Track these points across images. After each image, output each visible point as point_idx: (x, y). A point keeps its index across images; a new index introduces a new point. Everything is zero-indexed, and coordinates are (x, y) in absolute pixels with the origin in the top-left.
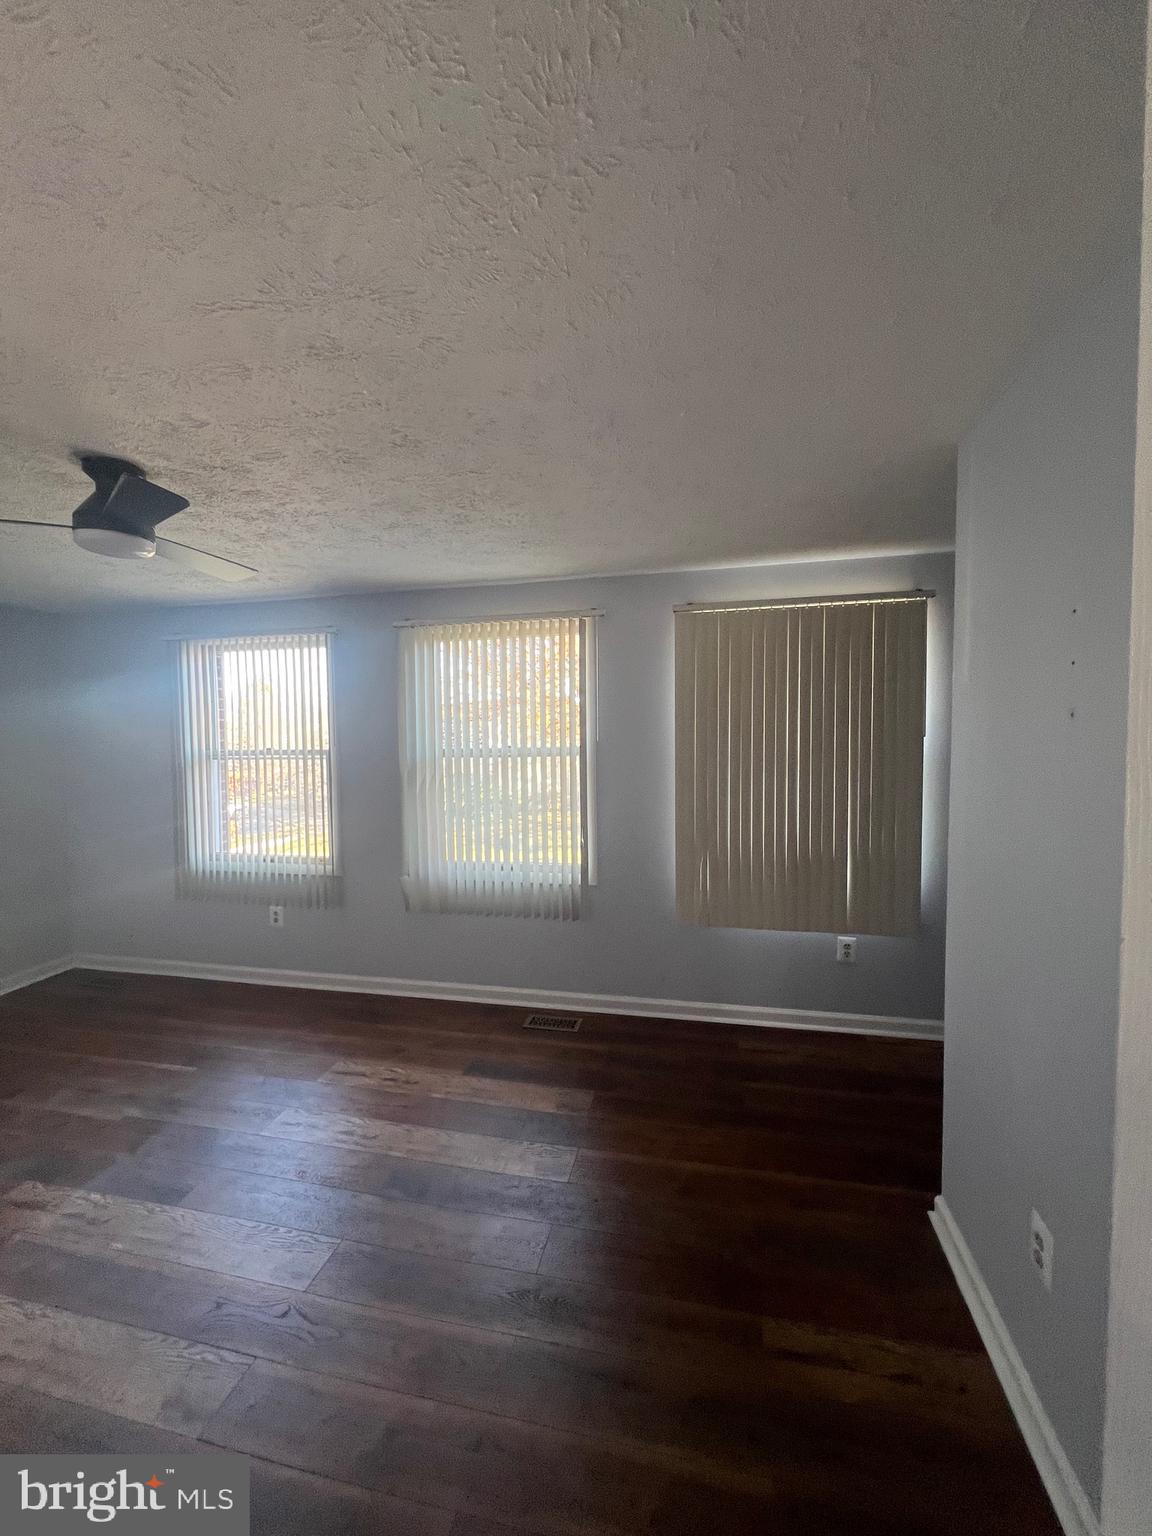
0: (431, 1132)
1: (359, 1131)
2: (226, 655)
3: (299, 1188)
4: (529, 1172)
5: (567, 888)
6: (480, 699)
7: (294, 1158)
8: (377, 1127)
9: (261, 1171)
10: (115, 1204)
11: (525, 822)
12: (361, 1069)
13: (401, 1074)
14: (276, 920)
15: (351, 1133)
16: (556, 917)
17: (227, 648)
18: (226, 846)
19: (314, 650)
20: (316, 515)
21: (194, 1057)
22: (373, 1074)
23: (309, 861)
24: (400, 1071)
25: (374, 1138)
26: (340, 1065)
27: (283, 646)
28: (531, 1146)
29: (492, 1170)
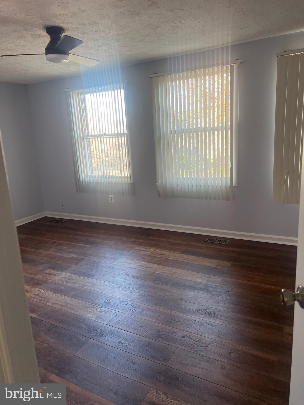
0: (170, 268)
1: (145, 266)
2: (86, 95)
3: (127, 278)
4: (204, 282)
5: (224, 188)
6: (191, 109)
7: (125, 271)
8: (150, 265)
9: (115, 272)
10: (74, 276)
11: (214, 170)
12: (145, 249)
13: (158, 252)
14: (111, 200)
15: (142, 266)
16: (219, 199)
17: (87, 93)
18: (92, 173)
19: (119, 91)
20: (120, 35)
21: (88, 243)
22: (148, 251)
23: (122, 178)
24: (159, 251)
25: (150, 268)
26: (137, 248)
27: (107, 90)
28: (205, 275)
29: (191, 280)
